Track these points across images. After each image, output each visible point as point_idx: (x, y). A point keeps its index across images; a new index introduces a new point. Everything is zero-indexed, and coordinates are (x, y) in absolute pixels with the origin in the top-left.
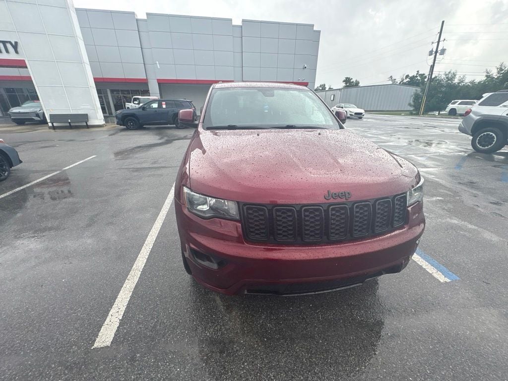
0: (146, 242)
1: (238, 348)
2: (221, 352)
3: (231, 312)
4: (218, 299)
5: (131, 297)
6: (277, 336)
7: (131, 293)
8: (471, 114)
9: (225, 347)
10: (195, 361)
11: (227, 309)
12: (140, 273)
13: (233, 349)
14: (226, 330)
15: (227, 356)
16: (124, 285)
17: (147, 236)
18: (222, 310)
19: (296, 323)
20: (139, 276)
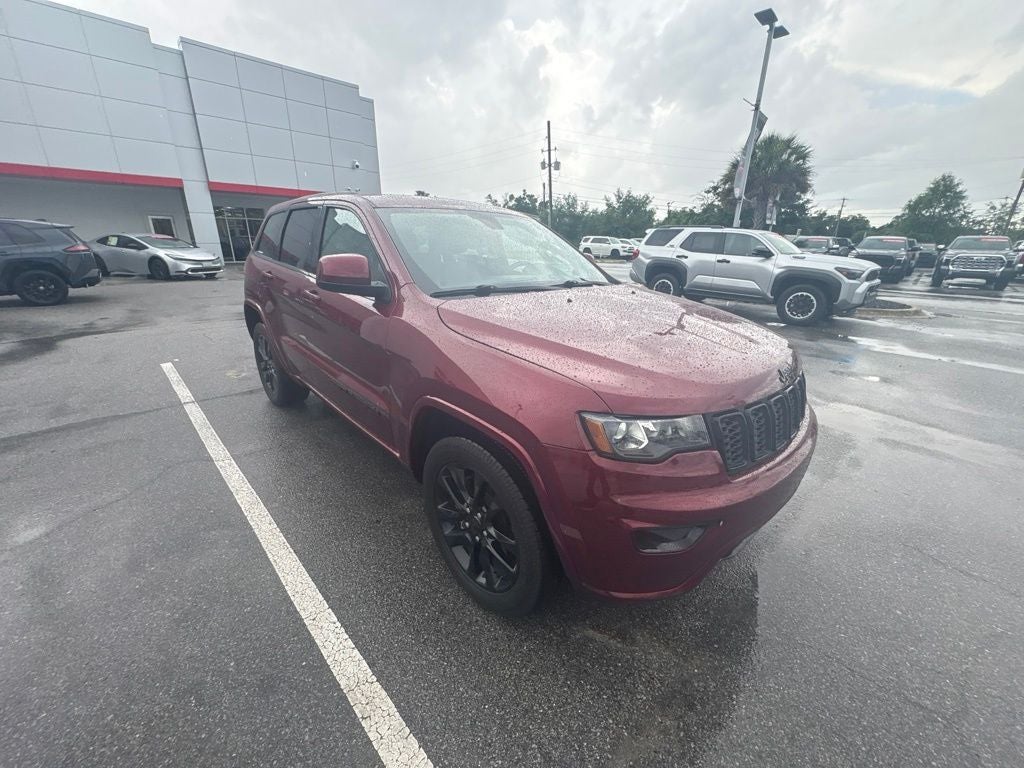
0: (303, 615)
1: (701, 684)
2: (691, 707)
3: (634, 642)
4: (591, 633)
5: (423, 744)
6: (722, 632)
7: (413, 740)
8: (640, 256)
9: (686, 696)
10: (677, 752)
11: (624, 639)
12: (377, 686)
13: (698, 691)
14: (660, 671)
15: (703, 707)
16: (372, 736)
17: (287, 599)
18: (619, 645)
19: (721, 600)
20: (384, 693)
